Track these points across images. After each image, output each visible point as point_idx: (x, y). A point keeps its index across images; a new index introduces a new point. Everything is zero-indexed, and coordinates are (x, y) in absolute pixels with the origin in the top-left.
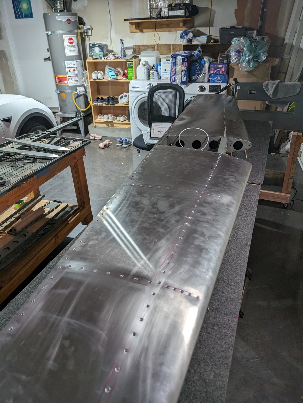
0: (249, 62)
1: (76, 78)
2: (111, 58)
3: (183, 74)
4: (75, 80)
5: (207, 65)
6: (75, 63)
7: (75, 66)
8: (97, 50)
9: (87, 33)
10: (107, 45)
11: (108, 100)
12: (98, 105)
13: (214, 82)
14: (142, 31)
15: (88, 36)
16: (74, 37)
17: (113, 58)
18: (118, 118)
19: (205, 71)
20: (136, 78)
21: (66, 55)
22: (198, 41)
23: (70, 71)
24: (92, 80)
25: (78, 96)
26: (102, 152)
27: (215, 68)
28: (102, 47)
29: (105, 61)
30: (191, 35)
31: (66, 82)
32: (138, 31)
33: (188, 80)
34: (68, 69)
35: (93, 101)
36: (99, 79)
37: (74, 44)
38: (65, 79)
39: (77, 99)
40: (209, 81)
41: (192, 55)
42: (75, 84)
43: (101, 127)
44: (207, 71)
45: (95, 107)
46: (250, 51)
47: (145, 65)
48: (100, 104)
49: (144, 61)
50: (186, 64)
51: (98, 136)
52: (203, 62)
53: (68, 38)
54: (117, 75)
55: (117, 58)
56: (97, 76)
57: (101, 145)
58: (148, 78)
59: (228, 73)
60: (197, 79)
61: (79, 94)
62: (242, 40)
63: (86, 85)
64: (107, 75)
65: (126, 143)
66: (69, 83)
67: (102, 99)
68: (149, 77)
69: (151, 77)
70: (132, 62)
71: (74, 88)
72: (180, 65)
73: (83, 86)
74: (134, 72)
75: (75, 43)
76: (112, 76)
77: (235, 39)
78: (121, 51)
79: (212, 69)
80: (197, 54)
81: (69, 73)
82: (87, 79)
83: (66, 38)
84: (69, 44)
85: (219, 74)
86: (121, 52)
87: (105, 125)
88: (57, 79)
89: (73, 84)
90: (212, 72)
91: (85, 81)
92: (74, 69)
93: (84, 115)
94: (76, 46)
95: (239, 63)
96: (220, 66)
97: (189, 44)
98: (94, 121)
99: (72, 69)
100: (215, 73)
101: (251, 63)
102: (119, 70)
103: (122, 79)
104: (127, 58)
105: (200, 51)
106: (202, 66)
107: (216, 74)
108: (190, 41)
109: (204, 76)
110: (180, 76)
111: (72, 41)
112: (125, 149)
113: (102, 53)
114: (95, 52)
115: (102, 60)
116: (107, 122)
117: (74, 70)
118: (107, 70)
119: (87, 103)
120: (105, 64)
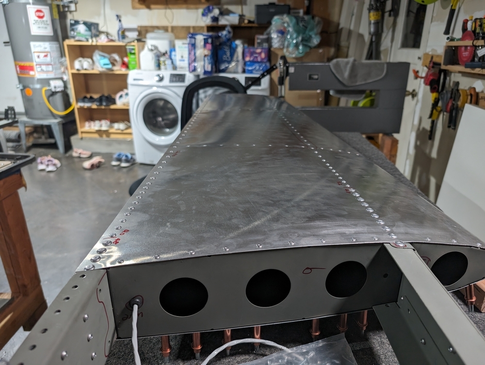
0: (297, 46)
1: (50, 68)
2: (103, 40)
3: (206, 61)
4: (48, 69)
5: (240, 50)
6: (47, 46)
7: (48, 49)
8: (81, 28)
9: (68, 7)
10: (97, 25)
11: (100, 100)
12: (86, 107)
13: (251, 72)
14: (149, 7)
15: (71, 12)
16: (46, 10)
17: (106, 39)
18: (116, 125)
19: (237, 57)
20: (139, 68)
21: (32, 34)
22: (227, 20)
23: (38, 57)
24: (75, 71)
25: (53, 94)
26: (88, 174)
27: (252, 54)
28: (89, 26)
29: (94, 43)
30: (216, 12)
31: (32, 73)
32: (143, 6)
33: (214, 70)
34: (36, 54)
35: (77, 101)
36: (86, 69)
37: (45, 19)
38: (31, 68)
39: (51, 98)
40: (244, 71)
41: (219, 37)
42: (47, 75)
43: (91, 139)
44: (240, 57)
45: (81, 109)
46: (298, 32)
47: (152, 50)
48: (87, 105)
49: (152, 46)
50: (209, 46)
51: (85, 152)
52: (234, 46)
53: (36, 10)
54: (113, 64)
55: (112, 41)
56: (83, 65)
57: (87, 164)
58: (158, 68)
59: (269, 60)
60: (227, 68)
61: (53, 90)
62: (286, 18)
63: (65, 78)
64: (97, 64)
65: (127, 161)
66: (37, 74)
67: (91, 98)
68: (159, 66)
69: (162, 67)
70: (134, 46)
71: (46, 82)
72: (201, 48)
73: (62, 79)
74: (137, 59)
75: (47, 18)
76: (105, 65)
77: (276, 18)
78: (119, 31)
79: (248, 55)
80: (226, 35)
81: (37, 60)
82: (67, 68)
83: (32, 9)
84: (37, 19)
85: (258, 62)
86: (118, 34)
87: (96, 136)
88: (18, 69)
89: (44, 76)
90: (247, 59)
91: (64, 73)
92: (45, 54)
93: (64, 122)
94: (49, 22)
95: (283, 48)
96: (259, 51)
97: (215, 24)
98: (80, 130)
100: (253, 60)
101: (301, 47)
102: (116, 57)
103: (120, 70)
104: (126, 40)
105: (229, 32)
106: (233, 51)
107: (253, 62)
108: (215, 19)
109: (237, 65)
110: (202, 63)
112: (125, 170)
113: (89, 33)
114: (78, 31)
115: (89, 43)
116: (99, 132)
117: (46, 56)
118: (97, 56)
119: (67, 104)
120: (94, 48)
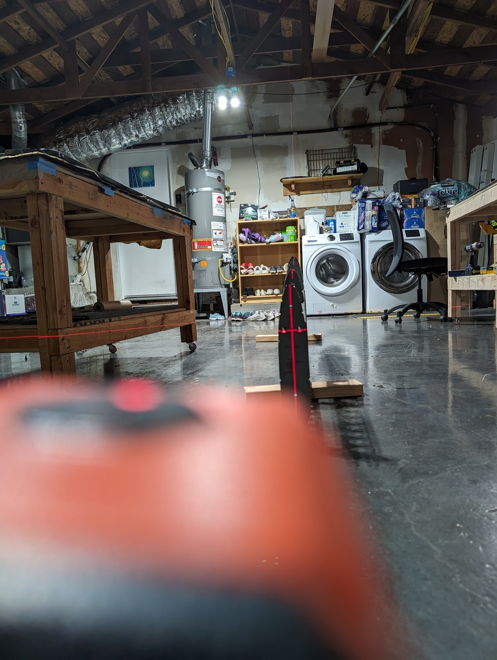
3: (374, 219)
6: (222, 225)
7: (222, 228)
8: (249, 210)
14: (298, 194)
21: (214, 215)
22: (374, 195)
25: (223, 264)
28: (255, 207)
30: (367, 188)
31: (209, 247)
34: (214, 231)
37: (222, 204)
38: (210, 243)
50: (376, 208)
53: (217, 196)
61: (225, 261)
66: (213, 248)
71: (221, 254)
72: (370, 210)
81: (215, 236)
83: (215, 196)
87: (254, 301)
89: (218, 250)
98: (241, 296)
99: (218, 232)
108: (365, 195)
111: (220, 200)
113: (255, 214)
114: (247, 213)
117: (220, 233)
